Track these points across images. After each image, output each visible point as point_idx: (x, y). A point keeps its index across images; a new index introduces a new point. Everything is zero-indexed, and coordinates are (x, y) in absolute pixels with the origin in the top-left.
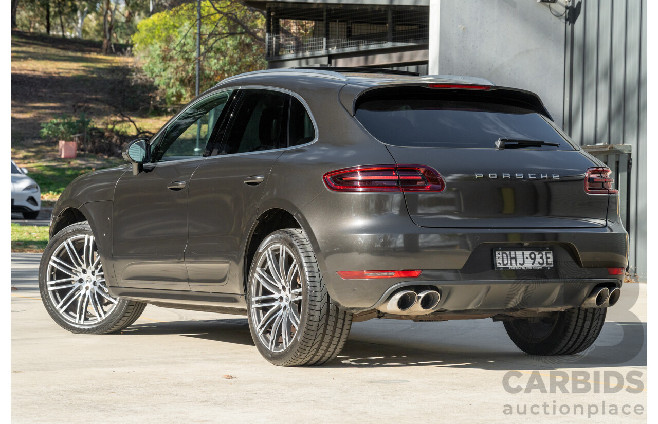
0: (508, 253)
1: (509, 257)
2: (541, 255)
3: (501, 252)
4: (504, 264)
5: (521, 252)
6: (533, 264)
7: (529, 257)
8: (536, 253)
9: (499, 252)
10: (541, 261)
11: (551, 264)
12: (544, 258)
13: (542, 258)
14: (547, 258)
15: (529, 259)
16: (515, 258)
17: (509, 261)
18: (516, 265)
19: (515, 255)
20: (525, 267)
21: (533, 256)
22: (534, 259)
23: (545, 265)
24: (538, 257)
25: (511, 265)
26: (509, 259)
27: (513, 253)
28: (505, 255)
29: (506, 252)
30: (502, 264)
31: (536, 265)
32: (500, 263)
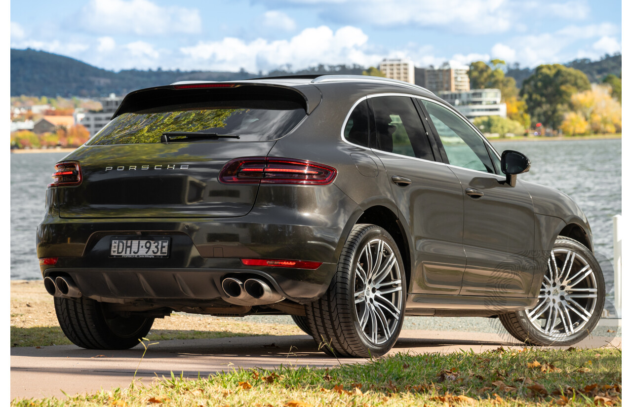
0: (125, 242)
1: (125, 246)
2: (156, 244)
3: (117, 241)
4: (118, 253)
5: (138, 241)
6: (147, 253)
7: (144, 246)
8: (152, 242)
9: (115, 241)
10: (156, 250)
11: (165, 253)
12: (160, 247)
13: (157, 247)
14: (162, 247)
15: (144, 247)
16: (131, 247)
17: (124, 249)
18: (130, 253)
19: (131, 243)
20: (138, 256)
21: (148, 245)
22: (149, 248)
23: (159, 254)
24: (153, 246)
25: (126, 253)
26: (125, 248)
27: (129, 242)
28: (121, 244)
29: (124, 241)
30: (116, 253)
31: (150, 253)
32: (114, 252)
